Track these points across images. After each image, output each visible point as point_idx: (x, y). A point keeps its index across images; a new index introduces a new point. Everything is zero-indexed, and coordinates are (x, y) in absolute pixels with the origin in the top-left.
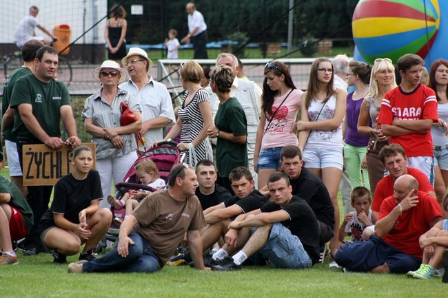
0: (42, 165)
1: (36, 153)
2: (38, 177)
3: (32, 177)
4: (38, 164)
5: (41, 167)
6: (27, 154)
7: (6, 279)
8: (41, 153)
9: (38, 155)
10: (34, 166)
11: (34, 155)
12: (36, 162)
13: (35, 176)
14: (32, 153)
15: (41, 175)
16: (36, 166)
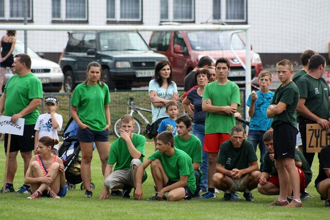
0: (320, 138)
1: (316, 130)
2: (317, 146)
3: (313, 147)
4: (317, 137)
5: (319, 139)
6: (309, 130)
7: (294, 217)
8: (319, 130)
9: (317, 131)
10: (314, 138)
11: (314, 131)
12: (316, 136)
13: (315, 146)
14: (313, 130)
15: (319, 145)
16: (315, 139)
